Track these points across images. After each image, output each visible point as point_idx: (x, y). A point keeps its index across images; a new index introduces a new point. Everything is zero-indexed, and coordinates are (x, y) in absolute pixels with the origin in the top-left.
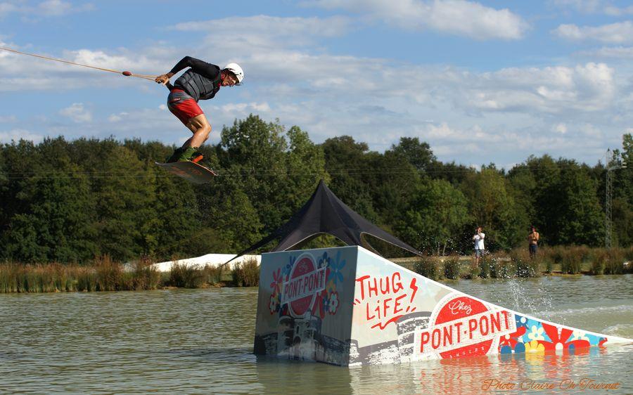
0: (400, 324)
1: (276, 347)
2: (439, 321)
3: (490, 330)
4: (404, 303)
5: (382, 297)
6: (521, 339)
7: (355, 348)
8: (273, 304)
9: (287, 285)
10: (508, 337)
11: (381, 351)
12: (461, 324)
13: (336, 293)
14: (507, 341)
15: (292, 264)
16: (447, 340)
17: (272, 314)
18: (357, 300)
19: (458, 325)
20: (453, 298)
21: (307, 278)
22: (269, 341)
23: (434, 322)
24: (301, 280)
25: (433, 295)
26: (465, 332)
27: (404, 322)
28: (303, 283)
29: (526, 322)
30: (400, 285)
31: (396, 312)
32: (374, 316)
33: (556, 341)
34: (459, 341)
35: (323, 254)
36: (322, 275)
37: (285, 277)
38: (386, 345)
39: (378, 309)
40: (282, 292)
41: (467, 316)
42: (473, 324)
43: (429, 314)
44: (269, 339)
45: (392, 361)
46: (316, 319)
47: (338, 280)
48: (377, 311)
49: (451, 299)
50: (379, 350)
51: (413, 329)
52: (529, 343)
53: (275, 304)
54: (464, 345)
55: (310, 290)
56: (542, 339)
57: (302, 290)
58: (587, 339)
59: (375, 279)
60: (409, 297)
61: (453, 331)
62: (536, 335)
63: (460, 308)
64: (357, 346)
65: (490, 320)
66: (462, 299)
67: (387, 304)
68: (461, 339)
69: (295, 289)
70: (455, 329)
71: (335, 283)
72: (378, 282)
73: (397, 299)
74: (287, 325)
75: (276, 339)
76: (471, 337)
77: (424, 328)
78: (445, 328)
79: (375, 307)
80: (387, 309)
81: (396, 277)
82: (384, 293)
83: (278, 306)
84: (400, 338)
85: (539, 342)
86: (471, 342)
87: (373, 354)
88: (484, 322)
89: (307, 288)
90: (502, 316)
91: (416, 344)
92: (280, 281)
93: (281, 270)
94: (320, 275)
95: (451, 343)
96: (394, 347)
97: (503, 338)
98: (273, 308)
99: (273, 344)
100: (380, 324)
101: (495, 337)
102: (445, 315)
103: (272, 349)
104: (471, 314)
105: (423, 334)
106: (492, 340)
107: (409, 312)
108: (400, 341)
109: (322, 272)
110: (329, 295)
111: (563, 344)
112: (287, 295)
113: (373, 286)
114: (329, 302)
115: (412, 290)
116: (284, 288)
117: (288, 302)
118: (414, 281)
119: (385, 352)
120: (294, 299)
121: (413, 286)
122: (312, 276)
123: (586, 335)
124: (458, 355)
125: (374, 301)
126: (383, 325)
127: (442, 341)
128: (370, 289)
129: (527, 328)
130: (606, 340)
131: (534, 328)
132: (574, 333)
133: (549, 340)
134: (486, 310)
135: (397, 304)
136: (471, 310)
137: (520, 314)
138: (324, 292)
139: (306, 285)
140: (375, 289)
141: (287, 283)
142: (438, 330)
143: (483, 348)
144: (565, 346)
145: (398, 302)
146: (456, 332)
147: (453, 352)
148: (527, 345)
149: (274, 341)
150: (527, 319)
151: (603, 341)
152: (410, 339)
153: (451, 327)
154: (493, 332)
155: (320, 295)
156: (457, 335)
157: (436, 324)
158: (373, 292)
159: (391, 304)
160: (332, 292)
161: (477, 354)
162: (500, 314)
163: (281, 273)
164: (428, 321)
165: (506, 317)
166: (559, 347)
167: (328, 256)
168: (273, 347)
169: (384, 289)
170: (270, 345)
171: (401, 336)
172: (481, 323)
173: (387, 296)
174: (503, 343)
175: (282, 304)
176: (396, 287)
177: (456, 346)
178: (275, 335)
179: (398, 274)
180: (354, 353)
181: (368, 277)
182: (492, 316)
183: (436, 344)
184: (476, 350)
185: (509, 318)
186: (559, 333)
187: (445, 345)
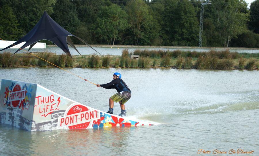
0: (53, 115)
1: (5, 118)
2: (68, 114)
3: (89, 118)
4: (55, 107)
5: (46, 104)
6: (102, 122)
7: (34, 124)
8: (5, 100)
9: (11, 94)
10: (96, 121)
11: (45, 125)
12: (77, 115)
13: (28, 101)
14: (96, 123)
15: (13, 86)
16: (71, 121)
17: (4, 104)
18: (36, 105)
19: (76, 116)
20: (75, 105)
21: (18, 93)
22: (3, 115)
23: (67, 114)
24: (16, 93)
25: (67, 104)
26: (79, 119)
27: (54, 114)
28: (17, 94)
29: (105, 115)
30: (53, 100)
31: (51, 110)
32: (42, 112)
33: (117, 123)
34: (76, 122)
35: (25, 84)
36: (24, 93)
37: (10, 90)
38: (47, 123)
39: (44, 109)
40: (9, 97)
41: (80, 112)
42: (82, 115)
43: (64, 111)
44: (3, 114)
45: (49, 129)
46: (21, 110)
47: (29, 96)
48: (44, 110)
49: (74, 106)
50: (44, 125)
51: (58, 117)
52: (106, 123)
53: (6, 100)
54: (78, 124)
55: (19, 98)
56: (111, 122)
57: (16, 97)
58: (130, 122)
59: (43, 97)
60: (57, 104)
61: (74, 118)
62: (108, 120)
63: (77, 109)
64: (35, 123)
65: (89, 114)
66: (79, 106)
67: (48, 107)
68: (77, 121)
69: (14, 96)
70: (75, 117)
71: (28, 97)
72: (45, 99)
73: (52, 105)
74: (10, 110)
75: (6, 115)
76: (81, 120)
77: (62, 116)
78: (71, 117)
79: (43, 108)
80: (48, 109)
81: (52, 96)
82: (47, 102)
83: (7, 102)
84: (52, 120)
85: (110, 123)
86: (82, 123)
87: (41, 126)
88: (87, 115)
89: (18, 97)
90: (95, 113)
91: (59, 123)
92: (8, 92)
93: (9, 88)
94: (23, 93)
95: (73, 123)
96: (49, 124)
97: (94, 121)
98: (5, 102)
99: (4, 117)
100: (44, 115)
101: (91, 121)
102: (71, 112)
103: (4, 119)
104: (82, 111)
105: (62, 119)
106: (90, 122)
107: (57, 110)
108: (52, 122)
109: (24, 92)
110: (26, 101)
111: (120, 124)
112: (10, 98)
113: (42, 100)
114: (25, 104)
115: (58, 102)
116: (9, 95)
117: (11, 101)
118: (59, 98)
119: (46, 125)
120: (13, 100)
121: (59, 100)
122: (20, 92)
123: (130, 121)
124: (75, 127)
125: (43, 106)
126: (46, 115)
127: (69, 122)
128: (41, 101)
129: (105, 118)
130: (138, 123)
131: (108, 117)
132: (124, 120)
133: (114, 122)
134: (88, 110)
135: (52, 107)
136: (82, 110)
137: (102, 112)
138: (24, 100)
139: (18, 95)
140: (43, 101)
141: (11, 93)
142: (68, 118)
143: (86, 125)
144: (121, 125)
145: (52, 106)
146: (75, 118)
147: (74, 126)
148: (104, 124)
149: (5, 116)
150: (105, 114)
151: (137, 123)
152: (56, 121)
153: (73, 116)
154: (90, 118)
155: (23, 100)
156: (75, 120)
157: (67, 115)
158: (42, 102)
159: (49, 107)
160: (27, 101)
161: (83, 127)
162: (94, 112)
163: (9, 89)
164: (64, 114)
165: (96, 113)
166: (118, 125)
167: (26, 86)
168: (4, 118)
169: (47, 101)
170: (3, 117)
171: (53, 119)
172: (86, 115)
173: (48, 104)
174: (95, 123)
175: (8, 101)
176: (52, 101)
177: (75, 124)
178: (5, 113)
179: (53, 95)
180: (33, 126)
181: (41, 96)
182: (90, 112)
183: (67, 123)
184: (83, 125)
185: (97, 113)
186: (118, 119)
187: (70, 123)
